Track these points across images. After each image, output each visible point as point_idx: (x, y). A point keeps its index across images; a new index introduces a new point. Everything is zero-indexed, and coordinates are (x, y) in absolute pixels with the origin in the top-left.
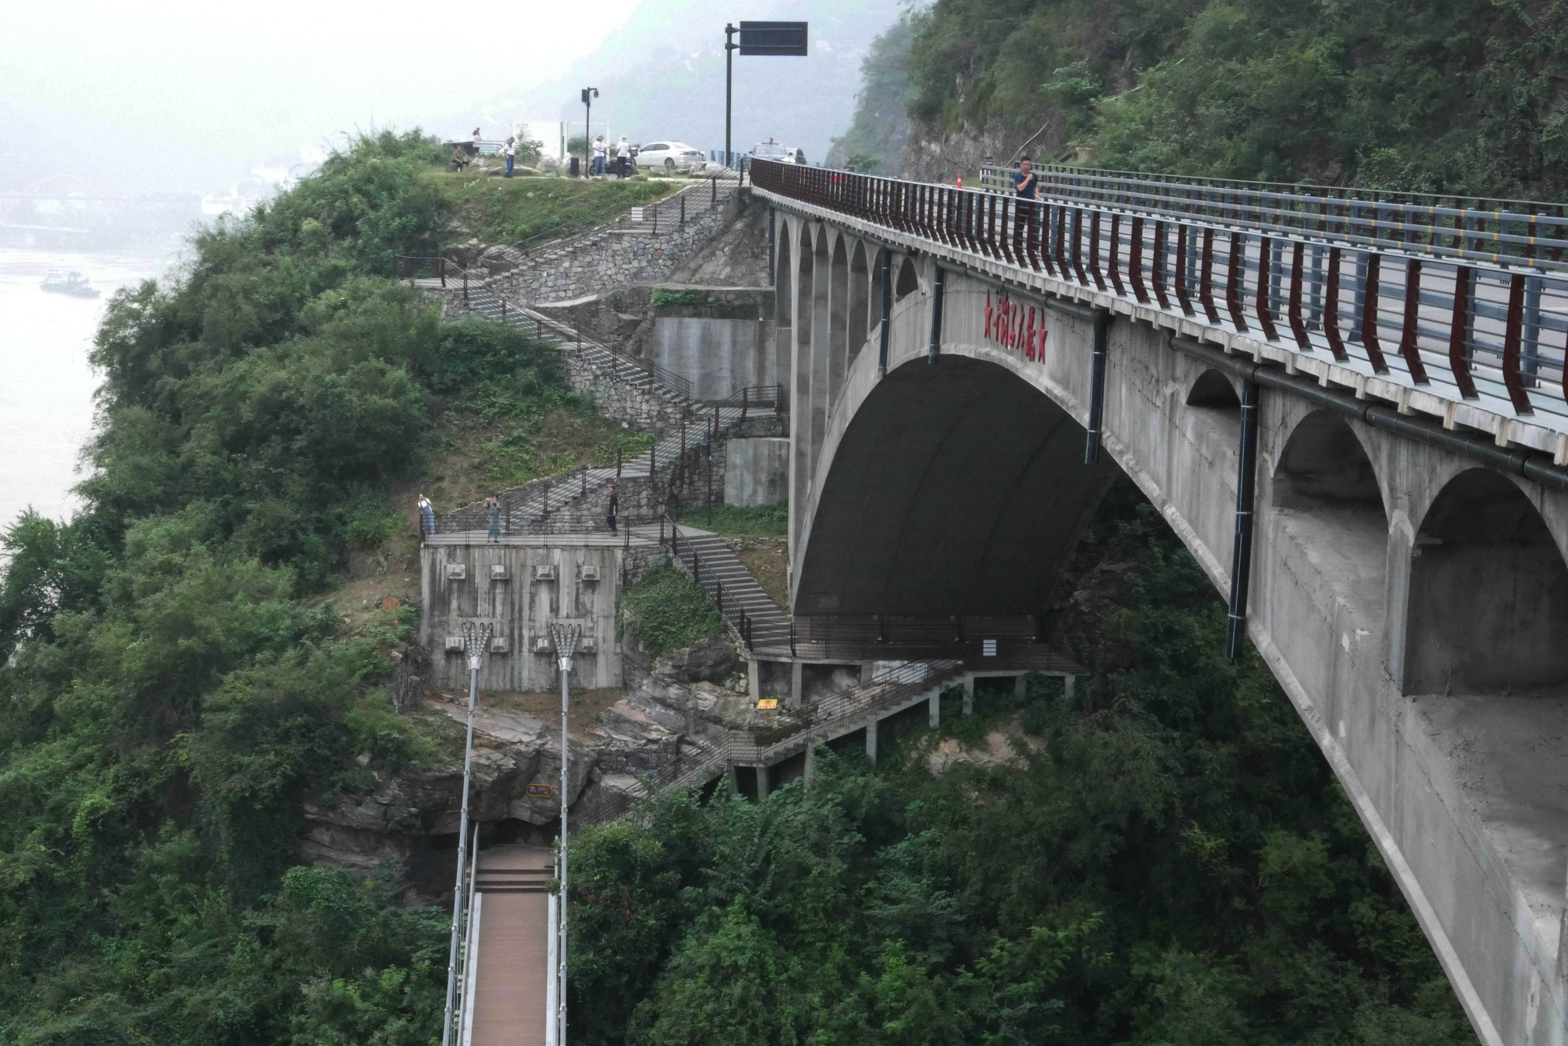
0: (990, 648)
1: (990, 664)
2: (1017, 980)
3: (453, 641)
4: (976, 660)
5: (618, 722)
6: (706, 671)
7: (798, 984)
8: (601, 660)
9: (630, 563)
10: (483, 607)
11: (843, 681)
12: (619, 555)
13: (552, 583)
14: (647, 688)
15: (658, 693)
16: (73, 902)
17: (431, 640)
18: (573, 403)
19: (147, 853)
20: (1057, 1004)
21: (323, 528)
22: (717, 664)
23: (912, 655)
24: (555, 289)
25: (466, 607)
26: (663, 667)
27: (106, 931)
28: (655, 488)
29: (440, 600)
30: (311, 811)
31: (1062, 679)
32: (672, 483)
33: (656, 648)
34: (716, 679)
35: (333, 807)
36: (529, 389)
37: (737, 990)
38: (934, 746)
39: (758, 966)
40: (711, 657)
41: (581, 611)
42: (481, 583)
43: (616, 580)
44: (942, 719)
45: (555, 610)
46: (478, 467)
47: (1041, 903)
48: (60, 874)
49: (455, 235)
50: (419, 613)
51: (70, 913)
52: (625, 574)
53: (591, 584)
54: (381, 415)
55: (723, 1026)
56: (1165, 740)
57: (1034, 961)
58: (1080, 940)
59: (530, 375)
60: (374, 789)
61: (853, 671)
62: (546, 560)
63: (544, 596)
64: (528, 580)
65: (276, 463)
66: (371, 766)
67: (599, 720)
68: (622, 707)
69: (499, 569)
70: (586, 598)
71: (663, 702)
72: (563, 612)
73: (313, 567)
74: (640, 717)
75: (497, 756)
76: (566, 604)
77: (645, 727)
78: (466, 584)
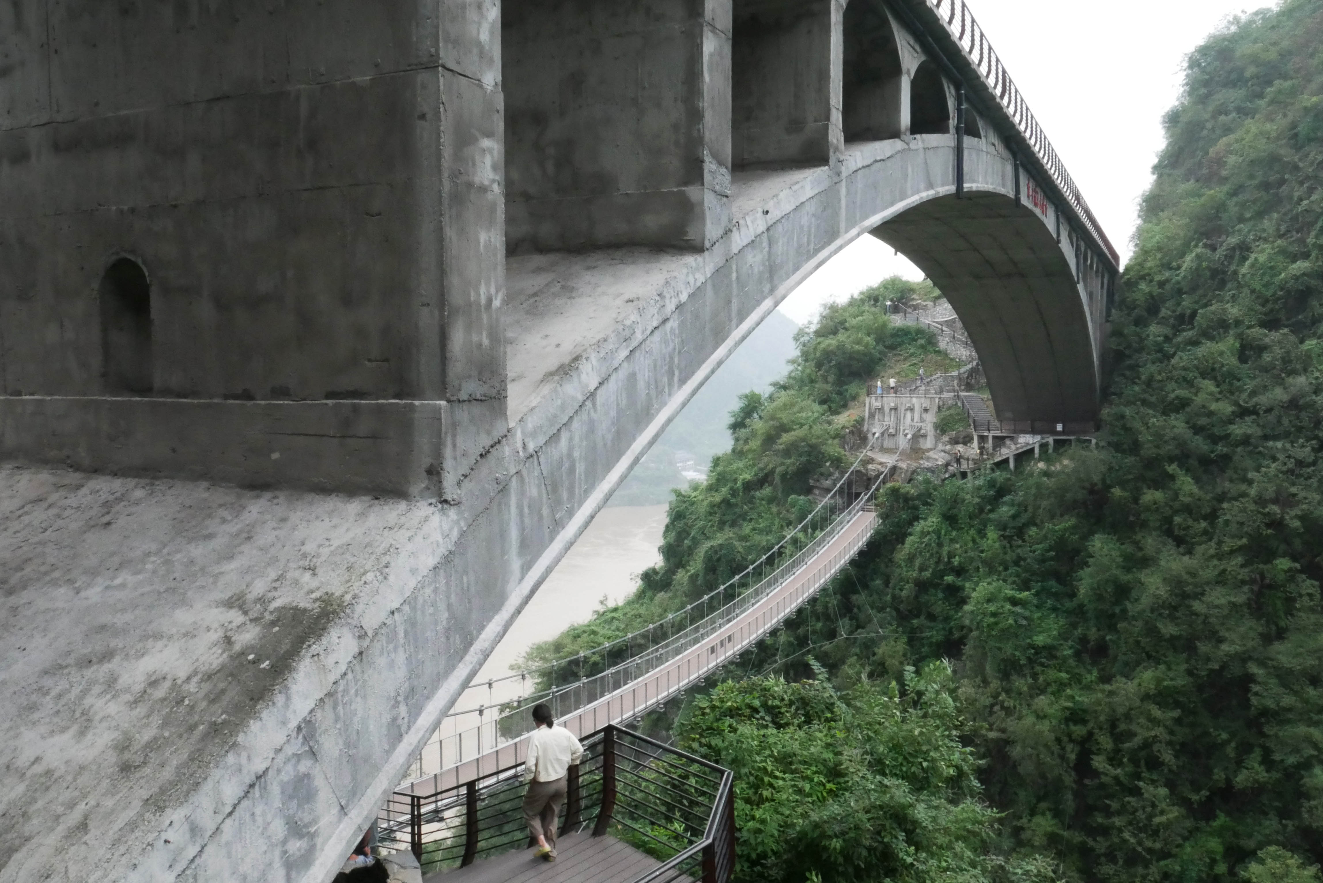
0: (1059, 427)
1: (1059, 433)
2: (1038, 544)
3: (874, 431)
4: (1054, 432)
5: (928, 459)
6: (961, 440)
7: (952, 541)
8: (928, 438)
9: (941, 403)
10: (887, 418)
11: (1008, 442)
12: (937, 400)
13: (912, 410)
14: (940, 447)
15: (943, 448)
16: (736, 510)
17: (868, 430)
18: (939, 352)
19: (758, 494)
20: (1053, 553)
21: (840, 393)
22: (964, 438)
23: (1033, 432)
24: (942, 315)
25: (881, 418)
26: (946, 438)
27: (744, 520)
28: (960, 379)
29: (872, 416)
30: (812, 482)
31: (1090, 441)
32: (967, 378)
33: (943, 432)
34: (965, 443)
35: (818, 481)
36: (923, 347)
37: (926, 539)
38: (1036, 464)
39: (938, 532)
40: (962, 435)
41: (922, 420)
42: (887, 410)
43: (936, 409)
44: (1040, 454)
45: (912, 420)
46: (898, 373)
47: (1053, 517)
48: (733, 501)
49: (913, 299)
50: (863, 419)
51: (735, 513)
52: (939, 407)
53: (926, 410)
54: (858, 352)
55: (920, 553)
56: (1113, 457)
57: (1045, 537)
58: (1065, 530)
59: (922, 342)
60: (830, 475)
61: (1011, 438)
62: (910, 401)
63: (909, 414)
64: (903, 409)
65: (827, 372)
66: (830, 466)
67: (922, 458)
68: (931, 454)
69: (893, 405)
70: (924, 416)
71: (944, 451)
72: (915, 420)
73: (833, 406)
74: (936, 457)
75: (879, 467)
76: (917, 418)
77: (936, 460)
78: (881, 410)
